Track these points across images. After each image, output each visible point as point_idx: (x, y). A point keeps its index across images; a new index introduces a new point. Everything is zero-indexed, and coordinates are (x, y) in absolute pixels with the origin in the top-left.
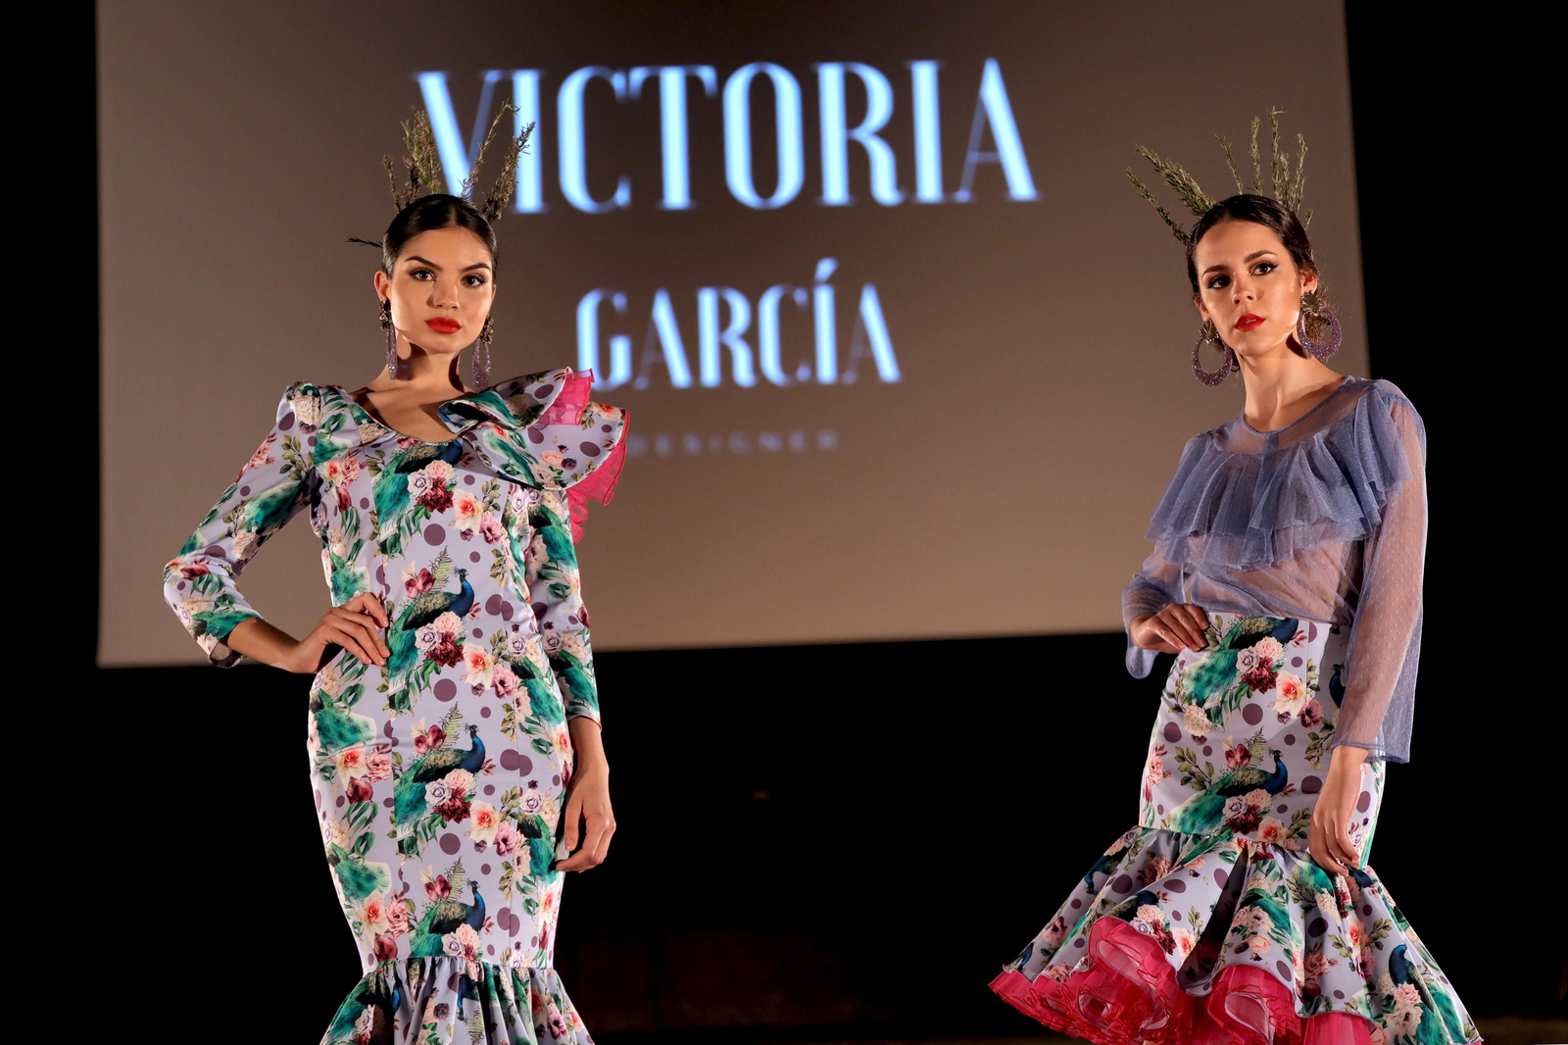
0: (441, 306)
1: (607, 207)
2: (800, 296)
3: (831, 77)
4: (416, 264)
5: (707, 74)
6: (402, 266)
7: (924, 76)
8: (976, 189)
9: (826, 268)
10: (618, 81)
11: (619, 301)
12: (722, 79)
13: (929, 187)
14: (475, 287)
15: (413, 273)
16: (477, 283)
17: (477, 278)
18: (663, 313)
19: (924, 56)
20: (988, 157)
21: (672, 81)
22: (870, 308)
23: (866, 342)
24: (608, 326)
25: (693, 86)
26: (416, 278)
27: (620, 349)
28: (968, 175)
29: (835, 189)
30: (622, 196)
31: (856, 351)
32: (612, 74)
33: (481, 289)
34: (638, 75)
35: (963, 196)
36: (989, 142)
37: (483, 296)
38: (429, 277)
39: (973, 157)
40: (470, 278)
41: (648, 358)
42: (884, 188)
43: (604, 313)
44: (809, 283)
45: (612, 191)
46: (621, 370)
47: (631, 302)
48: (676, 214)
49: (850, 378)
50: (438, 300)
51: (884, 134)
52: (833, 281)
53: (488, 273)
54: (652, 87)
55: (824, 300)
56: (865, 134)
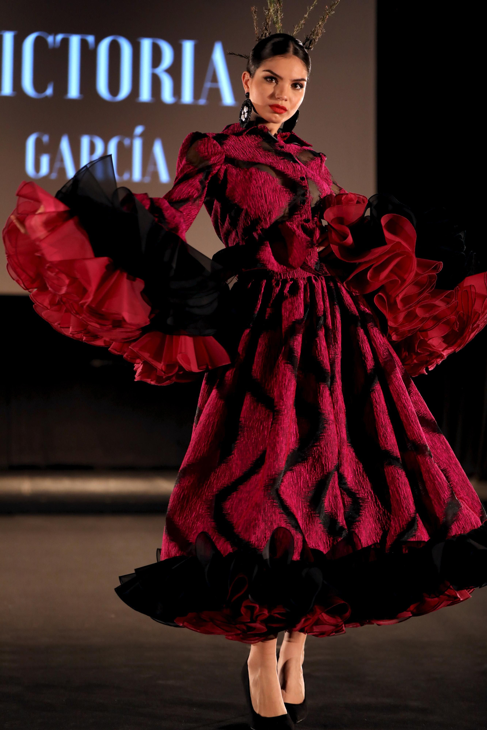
0: (279, 98)
1: (42, 96)
2: (127, 142)
3: (146, 44)
4: (268, 74)
5: (91, 39)
6: (260, 73)
7: (188, 47)
8: (208, 99)
9: (139, 130)
10: (50, 39)
11: (46, 139)
12: (98, 41)
13: (187, 97)
14: (298, 90)
15: (266, 78)
16: (299, 87)
17: (299, 85)
18: (65, 145)
19: (189, 38)
20: (213, 85)
21: (75, 41)
22: (158, 149)
23: (155, 164)
24: (40, 149)
25: (84, 44)
26: (267, 81)
27: (45, 160)
28: (205, 92)
29: (145, 95)
30: (49, 91)
31: (150, 169)
32: (48, 36)
33: (301, 91)
34: (59, 37)
35: (202, 102)
36: (215, 79)
37: (301, 94)
38: (274, 81)
39: (208, 85)
40: (296, 84)
41: (57, 165)
42: (167, 96)
43: (38, 143)
44: (131, 136)
45: (44, 89)
46: (45, 169)
47: (51, 139)
48: (73, 101)
49: (148, 179)
50: (278, 95)
51: (169, 71)
52: (142, 135)
53: (305, 83)
54: (65, 43)
55: (138, 145)
56: (160, 70)
